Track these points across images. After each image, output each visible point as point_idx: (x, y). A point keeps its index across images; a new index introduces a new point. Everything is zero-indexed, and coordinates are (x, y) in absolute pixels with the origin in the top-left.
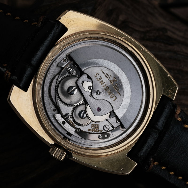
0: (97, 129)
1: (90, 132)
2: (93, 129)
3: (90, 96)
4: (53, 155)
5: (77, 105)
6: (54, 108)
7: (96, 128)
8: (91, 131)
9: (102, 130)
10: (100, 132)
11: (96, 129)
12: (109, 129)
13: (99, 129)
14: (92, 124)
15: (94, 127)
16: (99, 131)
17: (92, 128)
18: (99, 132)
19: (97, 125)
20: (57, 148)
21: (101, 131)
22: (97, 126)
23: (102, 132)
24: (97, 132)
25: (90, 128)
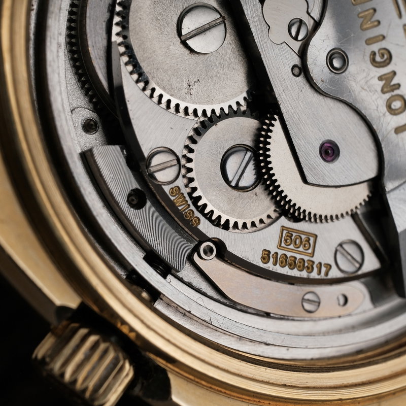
0: (306, 258)
1: (270, 266)
2: (289, 254)
3: (297, 71)
4: (62, 375)
5: (218, 113)
6: (86, 113)
7: (301, 249)
8: (275, 264)
9: (329, 267)
10: (319, 273)
11: (298, 256)
12: (361, 265)
13: (316, 259)
14: (283, 228)
15: (292, 247)
16: (316, 270)
17: (280, 246)
18: (314, 275)
19: (309, 235)
20: (93, 339)
21: (324, 270)
22: (308, 240)
23: (327, 274)
24: (304, 274)
25: (273, 249)
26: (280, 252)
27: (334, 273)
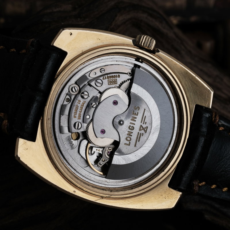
0: (109, 79)
1: (117, 74)
2: (114, 78)
7: (111, 81)
8: (116, 75)
9: (103, 79)
11: (111, 79)
12: (95, 82)
13: (107, 80)
14: (117, 84)
15: (114, 80)
18: (106, 76)
19: (110, 84)
21: (104, 78)
24: (109, 75)
25: (118, 78)
26: (116, 78)
27: (101, 78)
